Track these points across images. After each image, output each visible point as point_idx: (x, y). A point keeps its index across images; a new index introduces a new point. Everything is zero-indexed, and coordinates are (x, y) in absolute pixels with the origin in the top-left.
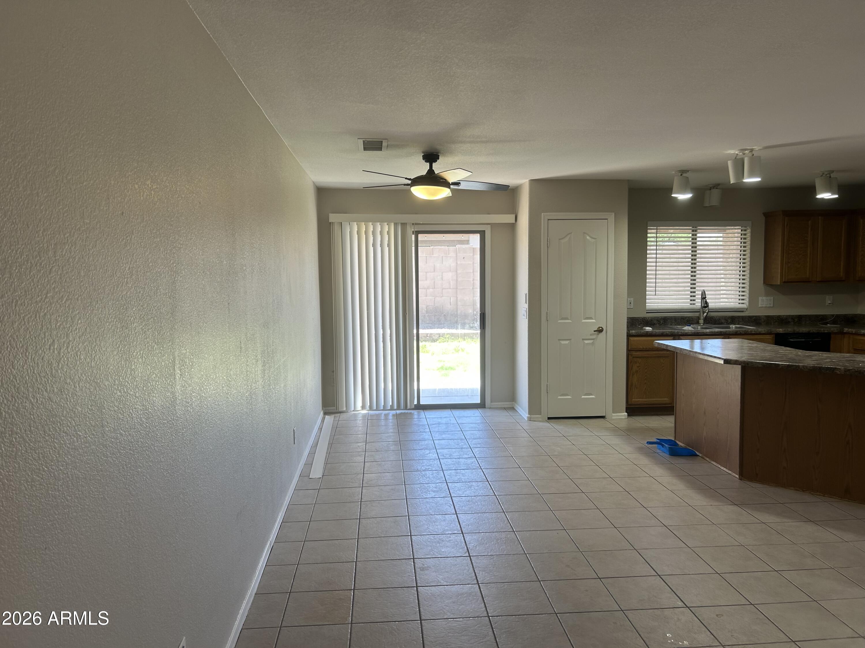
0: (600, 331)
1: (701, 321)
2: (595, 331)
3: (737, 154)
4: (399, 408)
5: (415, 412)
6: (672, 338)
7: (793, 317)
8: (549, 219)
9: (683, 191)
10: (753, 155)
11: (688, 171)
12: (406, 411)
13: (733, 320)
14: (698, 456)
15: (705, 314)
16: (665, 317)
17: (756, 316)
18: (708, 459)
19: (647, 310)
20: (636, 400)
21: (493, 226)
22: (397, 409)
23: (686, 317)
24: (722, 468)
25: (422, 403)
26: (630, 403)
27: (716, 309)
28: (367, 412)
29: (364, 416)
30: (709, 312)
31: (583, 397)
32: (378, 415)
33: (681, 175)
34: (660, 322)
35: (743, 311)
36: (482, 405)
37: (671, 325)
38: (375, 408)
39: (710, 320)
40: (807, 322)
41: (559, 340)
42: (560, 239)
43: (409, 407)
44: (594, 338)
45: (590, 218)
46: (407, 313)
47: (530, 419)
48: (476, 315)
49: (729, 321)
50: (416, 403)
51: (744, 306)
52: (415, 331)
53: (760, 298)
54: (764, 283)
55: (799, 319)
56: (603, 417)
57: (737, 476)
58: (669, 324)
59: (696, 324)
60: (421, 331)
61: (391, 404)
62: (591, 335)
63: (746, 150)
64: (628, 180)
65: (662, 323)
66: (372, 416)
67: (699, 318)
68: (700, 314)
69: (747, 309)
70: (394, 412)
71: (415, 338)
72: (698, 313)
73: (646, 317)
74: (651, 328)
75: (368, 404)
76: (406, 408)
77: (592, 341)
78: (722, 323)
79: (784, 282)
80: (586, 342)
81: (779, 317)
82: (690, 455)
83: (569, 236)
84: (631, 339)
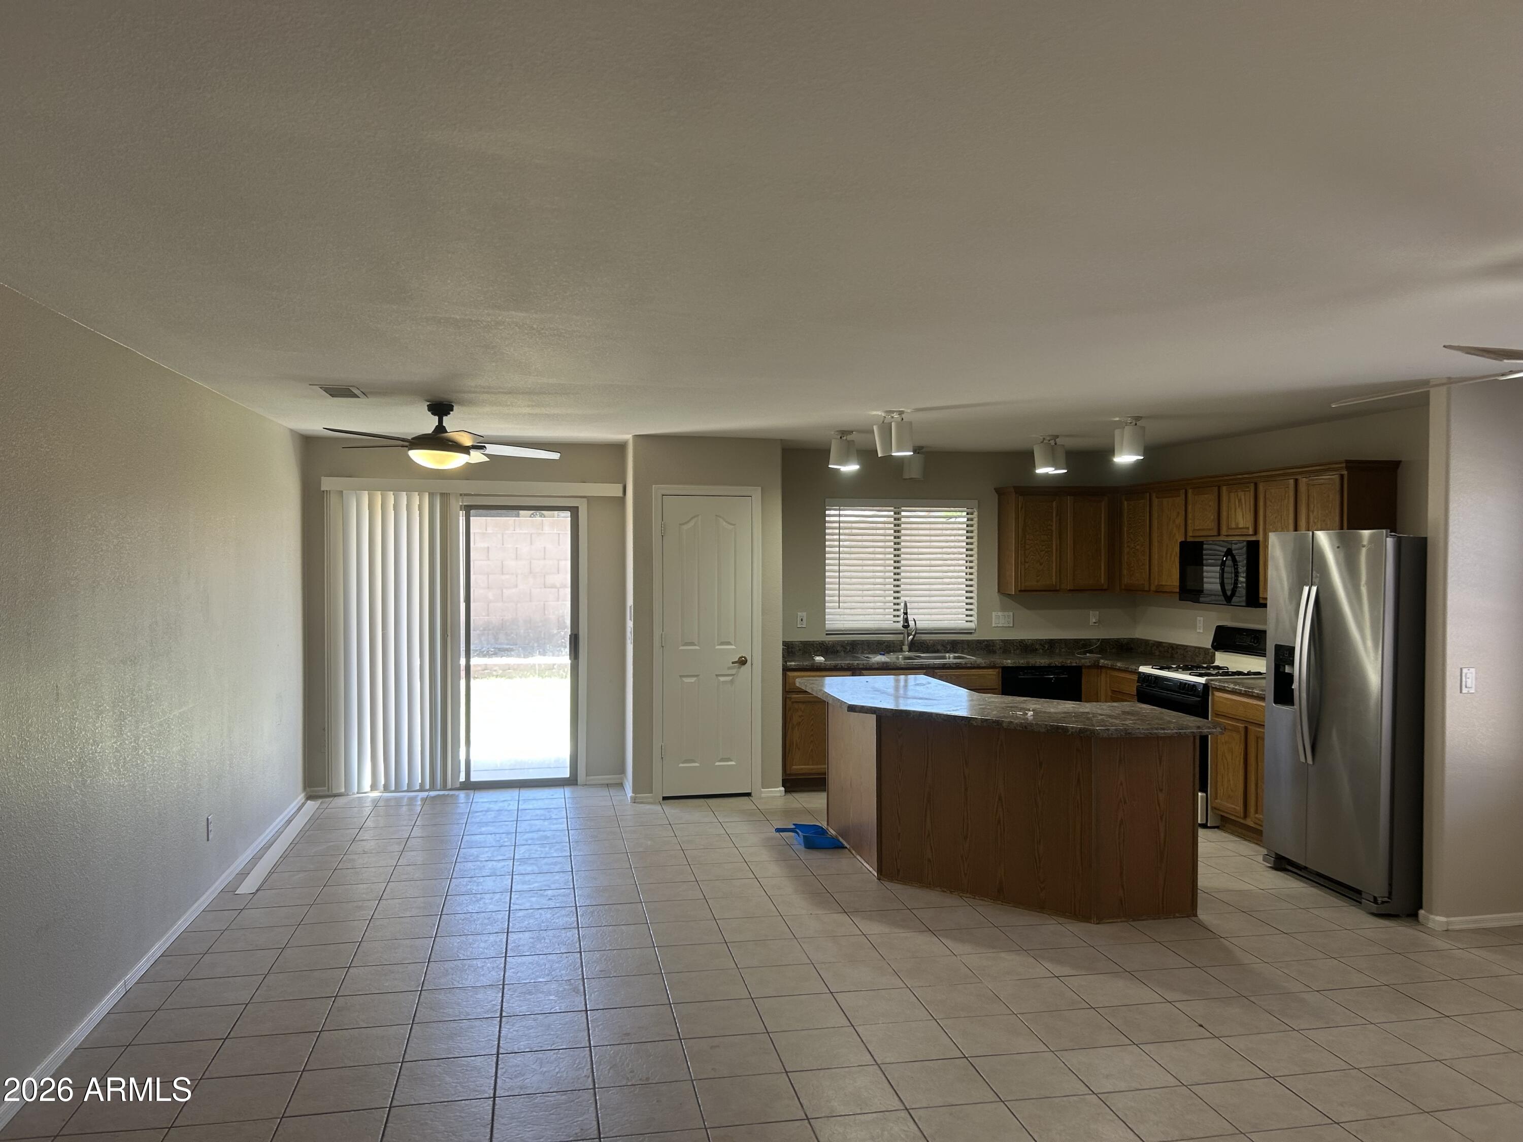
0: (742, 662)
1: (906, 648)
2: (733, 663)
3: (885, 417)
4: (433, 787)
5: (462, 795)
6: (850, 673)
7: (1042, 642)
8: (665, 492)
9: (844, 461)
10: (902, 419)
11: (851, 432)
12: (446, 793)
13: (954, 646)
14: (846, 848)
15: (911, 637)
16: (854, 641)
17: (987, 641)
18: (854, 852)
19: (827, 631)
20: (799, 767)
21: (590, 499)
22: (430, 790)
23: (884, 642)
24: (865, 864)
25: (474, 778)
26: (788, 772)
27: (929, 630)
28: (380, 794)
29: (376, 803)
30: (916, 633)
31: (717, 764)
32: (398, 800)
33: (841, 437)
34: (846, 649)
35: (971, 633)
36: (571, 781)
37: (862, 653)
38: (393, 788)
39: (918, 646)
40: (1063, 650)
41: (681, 676)
42: (680, 524)
43: (449, 785)
44: (733, 673)
45: (726, 494)
46: (449, 634)
47: (634, 801)
48: (563, 638)
49: (949, 647)
50: (462, 778)
51: (972, 625)
52: (463, 662)
53: (994, 614)
54: (999, 591)
55: (1051, 645)
56: (748, 795)
57: (876, 875)
58: (860, 652)
59: (899, 652)
60: (474, 661)
61: (420, 782)
62: (729, 668)
63: (893, 412)
64: (781, 440)
65: (848, 650)
66: (388, 800)
67: (902, 643)
68: (904, 637)
69: (975, 630)
70: (425, 794)
71: (463, 674)
72: (902, 635)
73: (825, 641)
74: (822, 658)
75: (382, 781)
76: (444, 787)
77: (731, 678)
78: (937, 651)
79: (1020, 591)
80: (722, 679)
81: (1022, 641)
82: (835, 848)
83: (696, 519)
84: (790, 674)
